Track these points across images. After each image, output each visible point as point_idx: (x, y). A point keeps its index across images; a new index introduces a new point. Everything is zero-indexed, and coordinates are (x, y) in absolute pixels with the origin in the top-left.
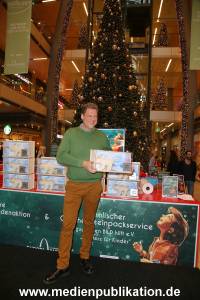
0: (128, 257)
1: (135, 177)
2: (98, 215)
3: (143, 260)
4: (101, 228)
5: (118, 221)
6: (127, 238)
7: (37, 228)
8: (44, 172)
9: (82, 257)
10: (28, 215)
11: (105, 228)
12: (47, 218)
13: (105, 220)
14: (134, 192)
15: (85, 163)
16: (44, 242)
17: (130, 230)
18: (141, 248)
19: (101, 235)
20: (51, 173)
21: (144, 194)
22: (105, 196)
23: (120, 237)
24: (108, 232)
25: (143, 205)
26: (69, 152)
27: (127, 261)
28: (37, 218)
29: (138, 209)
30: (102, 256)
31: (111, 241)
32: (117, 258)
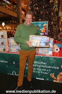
0: (48, 79)
2: (35, 62)
3: (54, 81)
4: (36, 67)
5: (44, 65)
6: (47, 72)
7: (11, 67)
8: (12, 44)
10: (7, 62)
11: (38, 67)
12: (14, 63)
13: (38, 64)
16: (14, 72)
17: (48, 69)
18: (54, 76)
19: (36, 70)
20: (14, 45)
21: (55, 52)
23: (44, 71)
27: (47, 81)
28: (10, 63)
29: (52, 60)
30: (37, 78)
31: (41, 73)
32: (43, 79)
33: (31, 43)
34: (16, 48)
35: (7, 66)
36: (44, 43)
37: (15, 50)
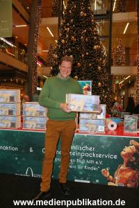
0: (97, 181)
1: (102, 116)
2: (73, 147)
3: (110, 184)
4: (76, 157)
5: (89, 152)
7: (24, 159)
9: (60, 181)
10: (16, 149)
11: (79, 157)
12: (31, 150)
13: (78, 151)
14: (101, 129)
15: (62, 105)
17: (98, 159)
18: (108, 174)
19: (76, 164)
21: (109, 130)
22: (78, 132)
23: (90, 165)
24: (81, 161)
25: (109, 139)
26: (49, 97)
27: (97, 184)
28: (23, 151)
29: (105, 142)
30: (76, 181)
31: (84, 168)
32: (89, 182)
35: (16, 158)
37: (35, 124)
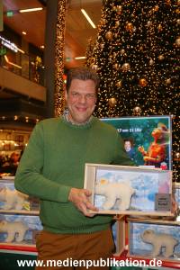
33: (88, 196)
34: (24, 223)
36: (150, 198)
